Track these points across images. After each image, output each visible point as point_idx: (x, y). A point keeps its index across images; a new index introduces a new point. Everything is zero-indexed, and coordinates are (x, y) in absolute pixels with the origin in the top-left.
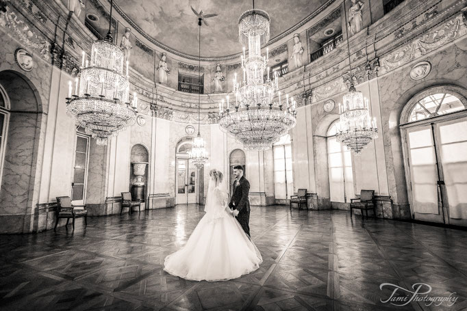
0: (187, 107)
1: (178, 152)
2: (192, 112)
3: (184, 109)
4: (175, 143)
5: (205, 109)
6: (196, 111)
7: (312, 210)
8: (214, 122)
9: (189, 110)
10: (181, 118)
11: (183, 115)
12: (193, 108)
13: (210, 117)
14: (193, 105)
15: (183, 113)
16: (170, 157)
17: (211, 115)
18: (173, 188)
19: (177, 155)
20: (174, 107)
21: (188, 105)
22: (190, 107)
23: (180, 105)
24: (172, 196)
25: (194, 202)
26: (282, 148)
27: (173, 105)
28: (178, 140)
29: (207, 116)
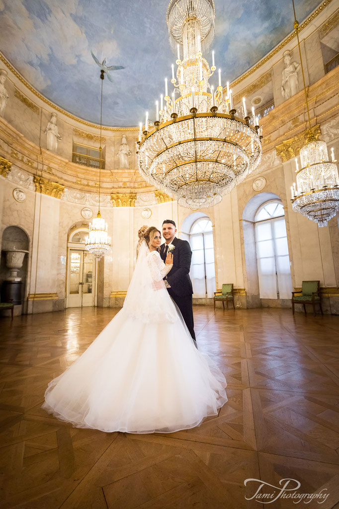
0: (84, 185)
1: (70, 240)
2: (89, 192)
3: (80, 187)
4: (67, 230)
5: (107, 188)
6: (95, 190)
7: (239, 309)
8: (118, 205)
9: (86, 188)
10: (75, 197)
11: (78, 194)
12: (92, 187)
13: (112, 198)
14: (91, 183)
15: (77, 191)
16: (60, 246)
17: (114, 196)
18: (63, 286)
19: (70, 245)
20: (66, 183)
21: (85, 182)
22: (88, 185)
23: (74, 181)
24: (61, 296)
25: (91, 304)
26: (201, 237)
27: (65, 180)
28: (71, 224)
29: (109, 197)
